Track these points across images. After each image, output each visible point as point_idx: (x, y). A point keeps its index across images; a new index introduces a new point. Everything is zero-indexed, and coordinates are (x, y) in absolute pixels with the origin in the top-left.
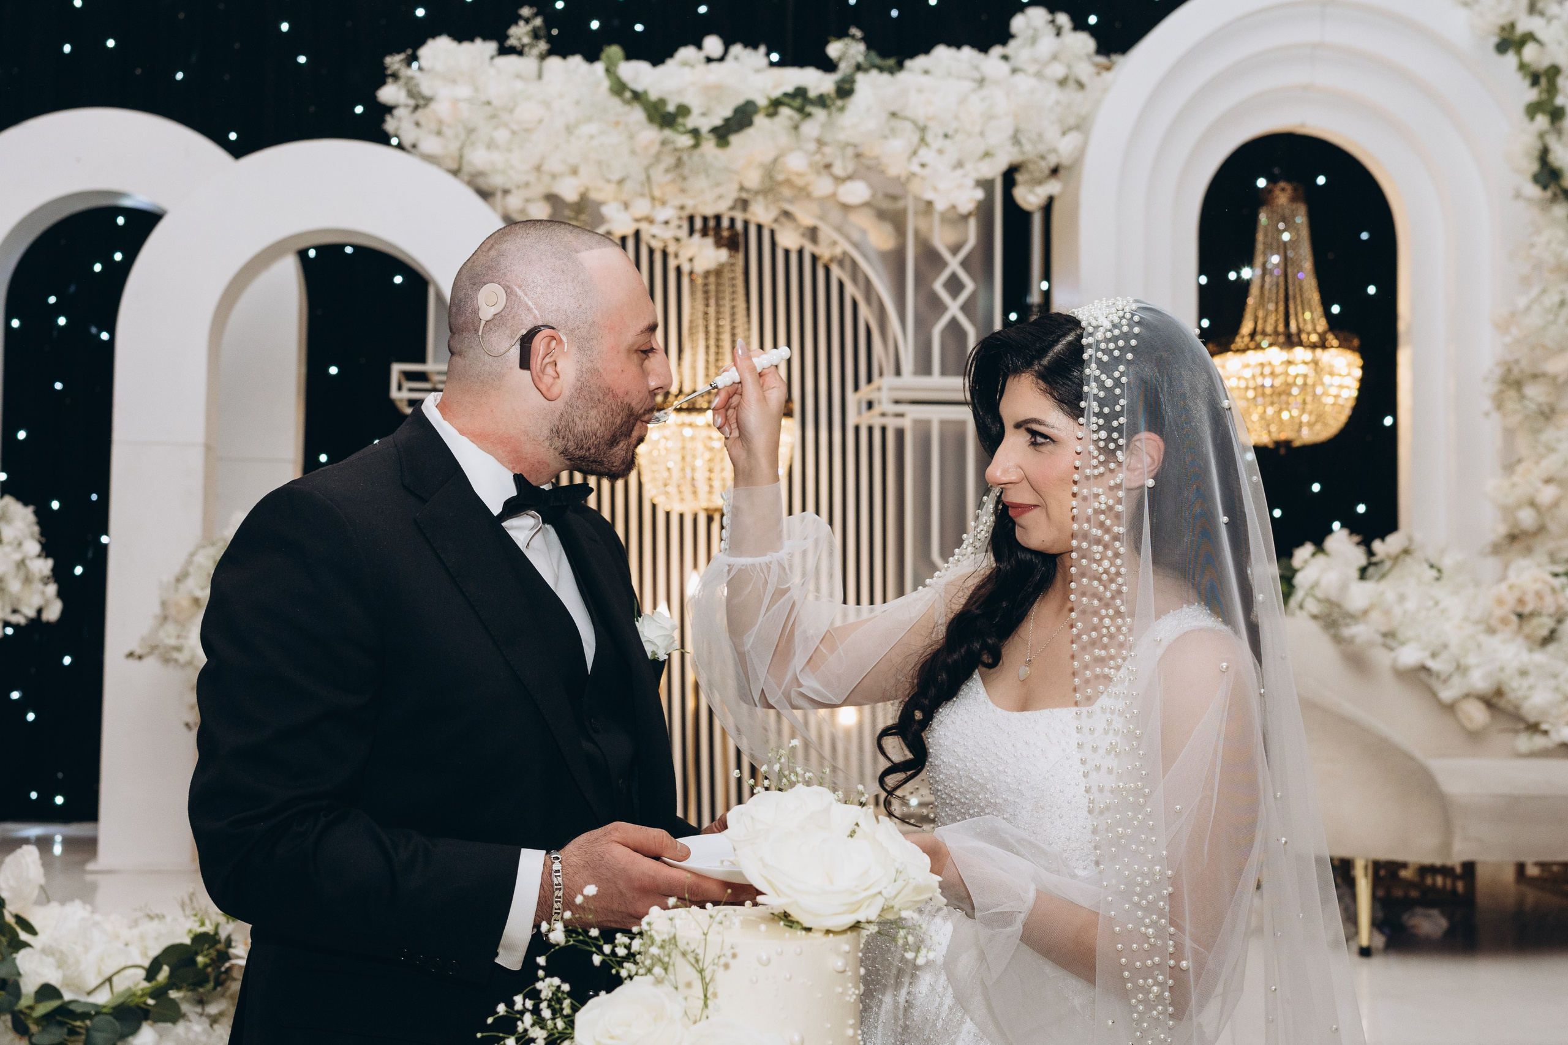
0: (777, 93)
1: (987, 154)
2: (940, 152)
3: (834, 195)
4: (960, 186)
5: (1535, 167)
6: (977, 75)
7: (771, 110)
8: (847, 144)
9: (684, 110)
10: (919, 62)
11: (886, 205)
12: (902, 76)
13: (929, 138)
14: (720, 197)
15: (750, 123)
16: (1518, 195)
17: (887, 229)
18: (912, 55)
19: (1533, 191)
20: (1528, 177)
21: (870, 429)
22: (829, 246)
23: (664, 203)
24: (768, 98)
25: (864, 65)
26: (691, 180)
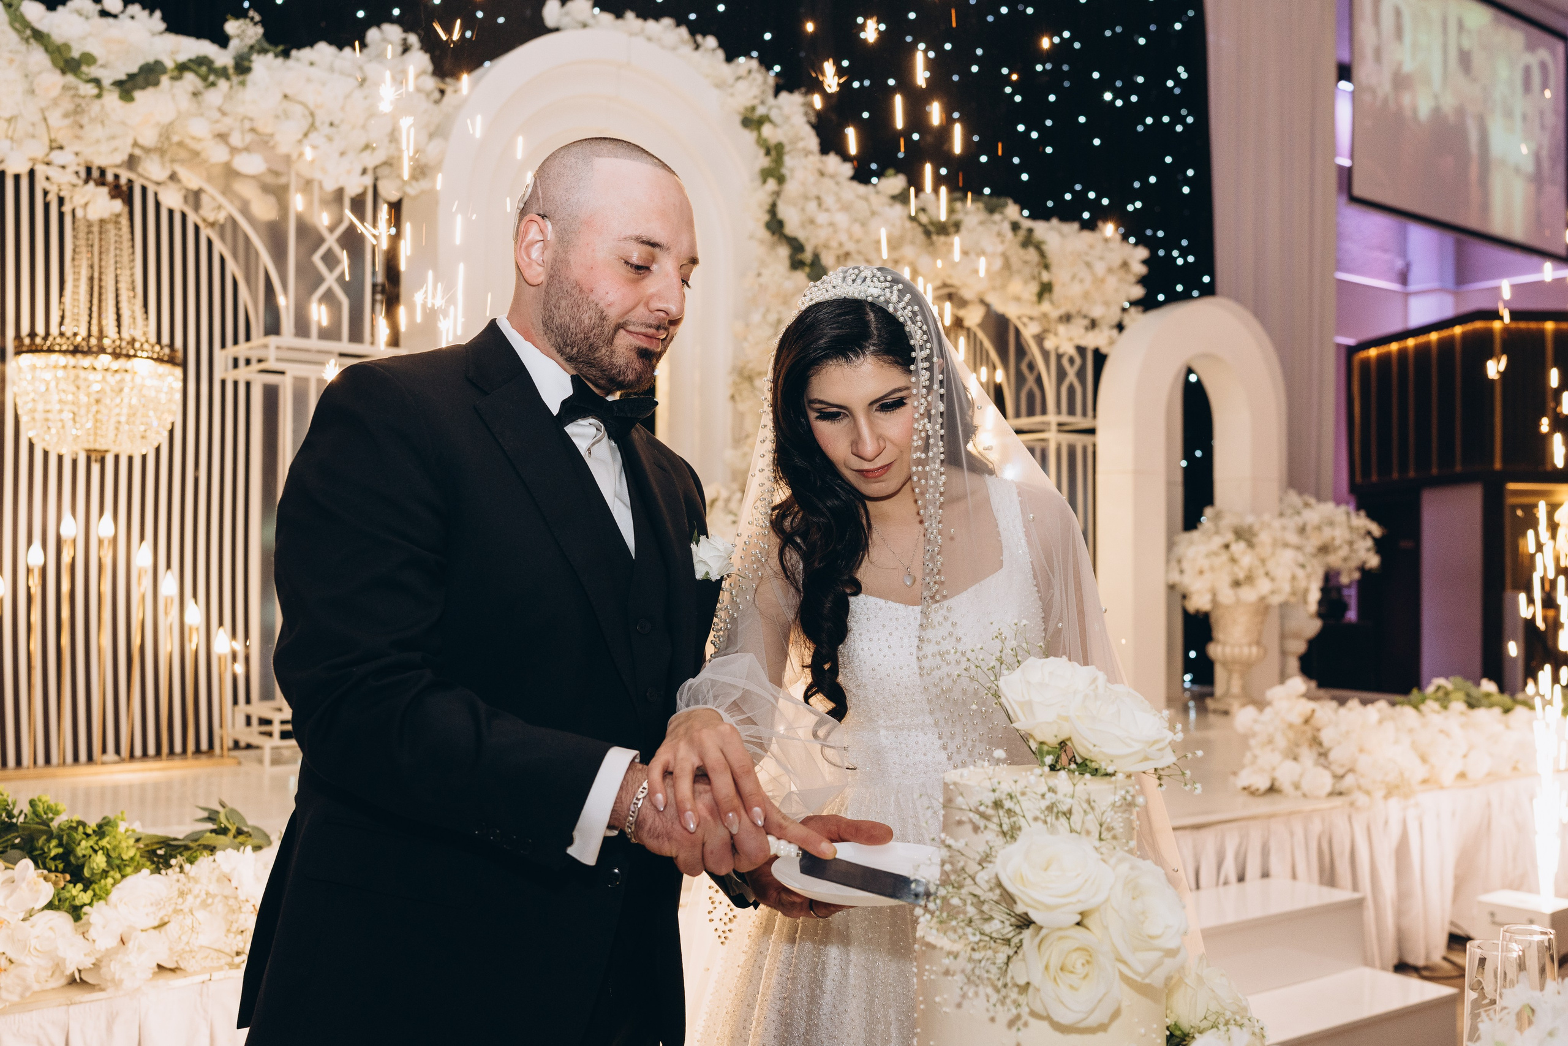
0: (182, 58)
1: (367, 147)
2: (330, 138)
3: (228, 164)
4: (348, 172)
5: (766, 217)
6: (360, 76)
7: (176, 73)
8: (246, 118)
9: (88, 59)
10: (305, 54)
11: (270, 180)
12: (290, 63)
13: (318, 124)
14: (116, 149)
15: (156, 83)
17: (271, 200)
18: (299, 47)
19: (765, 234)
20: (762, 224)
21: (236, 384)
22: (213, 209)
23: (61, 148)
24: (175, 61)
25: (257, 47)
26: (87, 128)
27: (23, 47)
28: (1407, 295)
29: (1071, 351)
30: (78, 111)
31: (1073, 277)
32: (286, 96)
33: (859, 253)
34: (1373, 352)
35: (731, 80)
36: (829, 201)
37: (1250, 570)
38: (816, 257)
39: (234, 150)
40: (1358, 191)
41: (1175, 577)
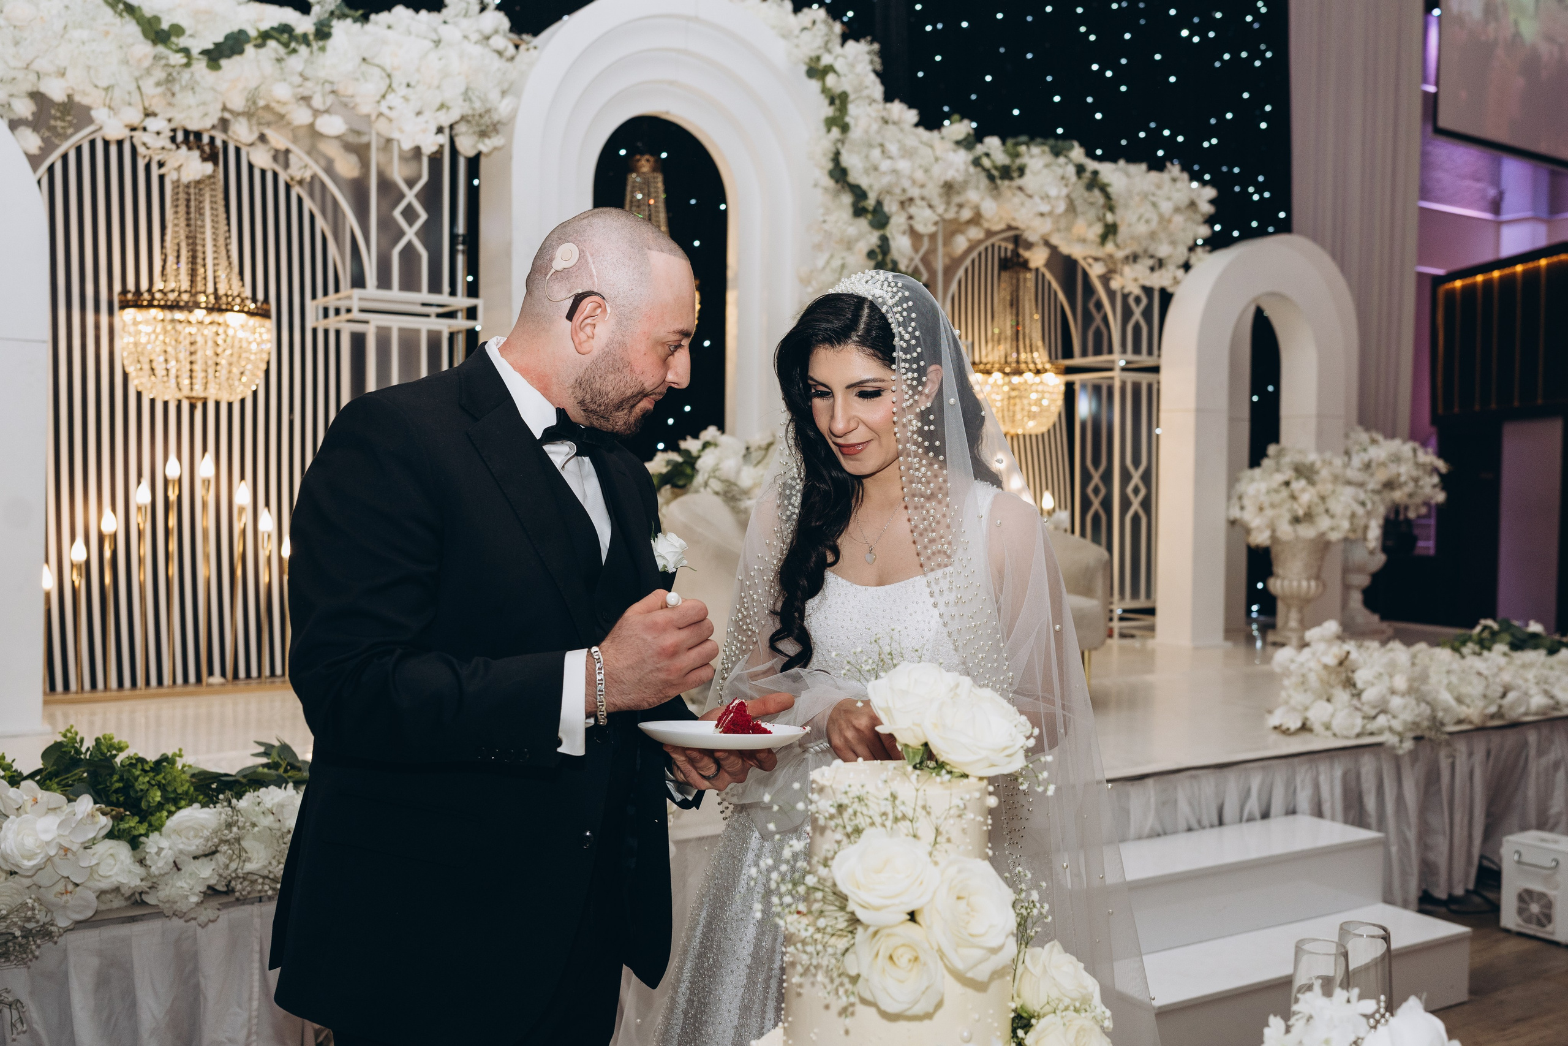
0: (265, 26)
1: (442, 106)
2: (406, 99)
3: (312, 126)
4: (424, 131)
5: (830, 165)
6: (436, 38)
7: (259, 41)
8: (326, 81)
9: (177, 30)
10: (384, 17)
11: (352, 139)
12: (369, 27)
13: (394, 85)
14: (206, 114)
15: (241, 52)
16: (816, 185)
17: (353, 159)
18: (377, 12)
19: (830, 183)
20: (826, 172)
21: (326, 332)
22: (300, 168)
23: (155, 115)
24: (258, 31)
25: (337, 12)
26: (179, 96)
27: (118, 20)
28: (1500, 224)
29: (1137, 291)
30: (169, 80)
31: (1140, 218)
32: (364, 59)
33: (923, 198)
34: (1458, 284)
35: (797, 32)
36: (893, 148)
37: (1309, 507)
38: (879, 203)
39: (316, 113)
40: (1444, 122)
41: (1235, 513)
